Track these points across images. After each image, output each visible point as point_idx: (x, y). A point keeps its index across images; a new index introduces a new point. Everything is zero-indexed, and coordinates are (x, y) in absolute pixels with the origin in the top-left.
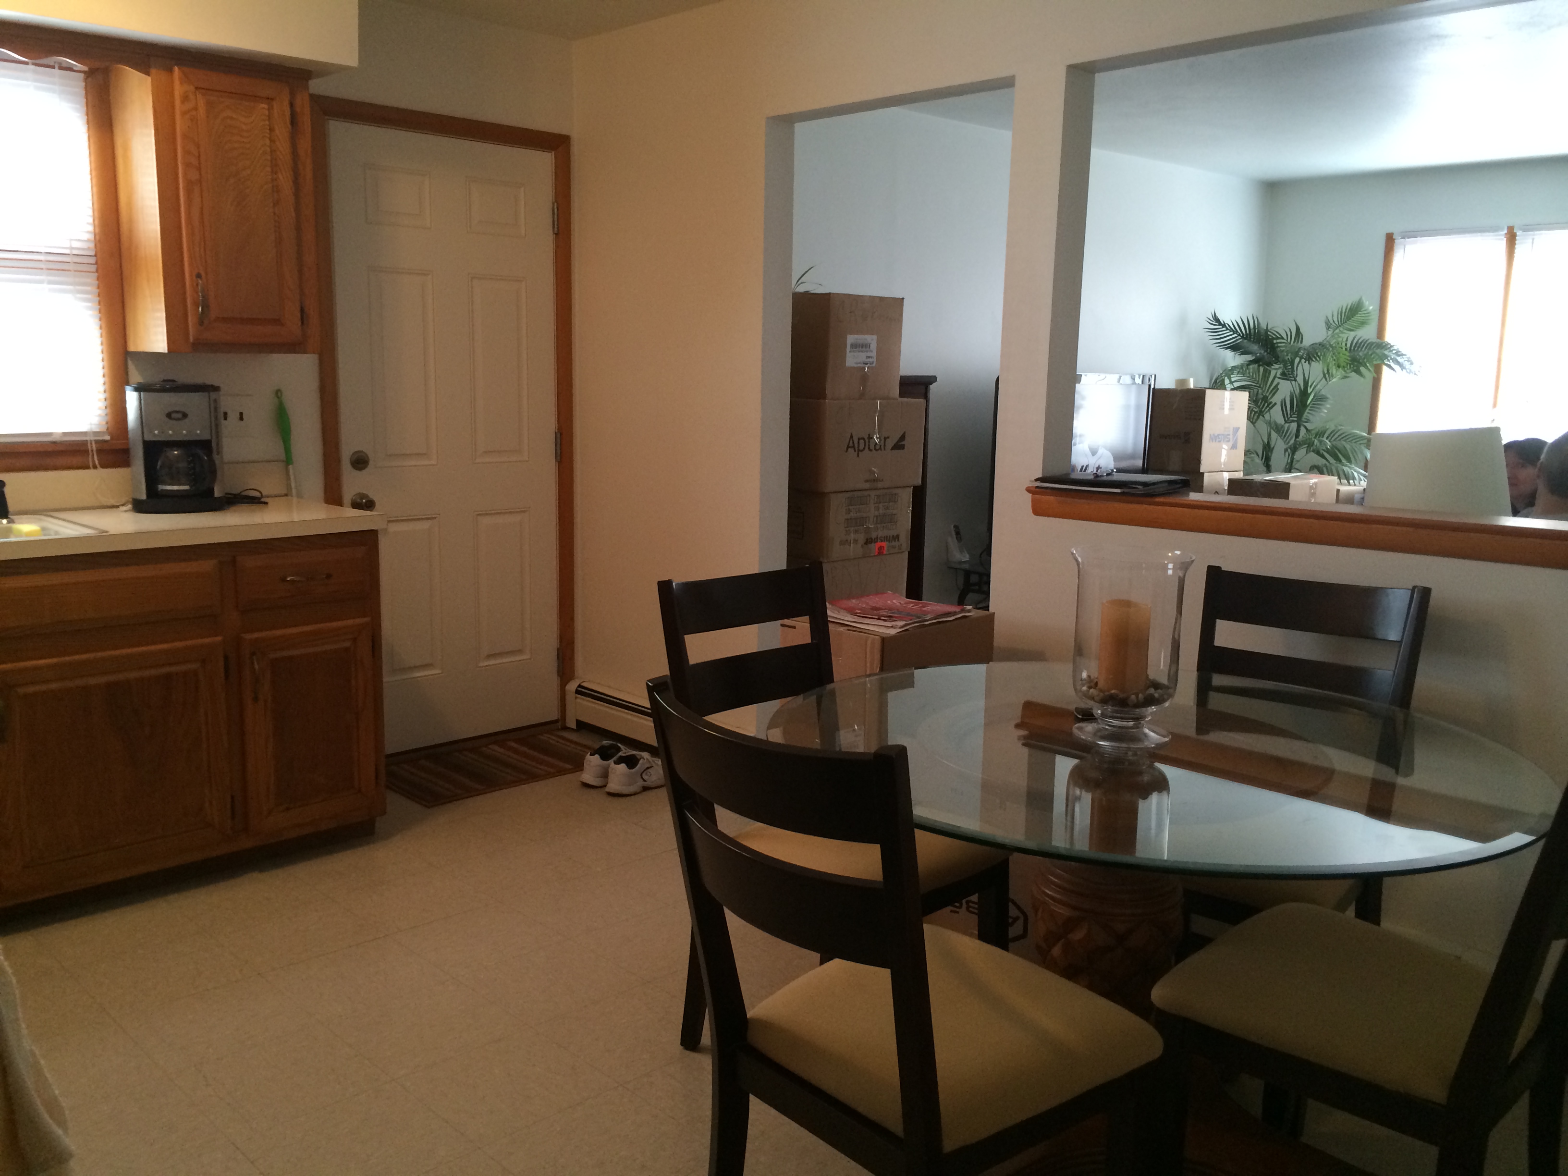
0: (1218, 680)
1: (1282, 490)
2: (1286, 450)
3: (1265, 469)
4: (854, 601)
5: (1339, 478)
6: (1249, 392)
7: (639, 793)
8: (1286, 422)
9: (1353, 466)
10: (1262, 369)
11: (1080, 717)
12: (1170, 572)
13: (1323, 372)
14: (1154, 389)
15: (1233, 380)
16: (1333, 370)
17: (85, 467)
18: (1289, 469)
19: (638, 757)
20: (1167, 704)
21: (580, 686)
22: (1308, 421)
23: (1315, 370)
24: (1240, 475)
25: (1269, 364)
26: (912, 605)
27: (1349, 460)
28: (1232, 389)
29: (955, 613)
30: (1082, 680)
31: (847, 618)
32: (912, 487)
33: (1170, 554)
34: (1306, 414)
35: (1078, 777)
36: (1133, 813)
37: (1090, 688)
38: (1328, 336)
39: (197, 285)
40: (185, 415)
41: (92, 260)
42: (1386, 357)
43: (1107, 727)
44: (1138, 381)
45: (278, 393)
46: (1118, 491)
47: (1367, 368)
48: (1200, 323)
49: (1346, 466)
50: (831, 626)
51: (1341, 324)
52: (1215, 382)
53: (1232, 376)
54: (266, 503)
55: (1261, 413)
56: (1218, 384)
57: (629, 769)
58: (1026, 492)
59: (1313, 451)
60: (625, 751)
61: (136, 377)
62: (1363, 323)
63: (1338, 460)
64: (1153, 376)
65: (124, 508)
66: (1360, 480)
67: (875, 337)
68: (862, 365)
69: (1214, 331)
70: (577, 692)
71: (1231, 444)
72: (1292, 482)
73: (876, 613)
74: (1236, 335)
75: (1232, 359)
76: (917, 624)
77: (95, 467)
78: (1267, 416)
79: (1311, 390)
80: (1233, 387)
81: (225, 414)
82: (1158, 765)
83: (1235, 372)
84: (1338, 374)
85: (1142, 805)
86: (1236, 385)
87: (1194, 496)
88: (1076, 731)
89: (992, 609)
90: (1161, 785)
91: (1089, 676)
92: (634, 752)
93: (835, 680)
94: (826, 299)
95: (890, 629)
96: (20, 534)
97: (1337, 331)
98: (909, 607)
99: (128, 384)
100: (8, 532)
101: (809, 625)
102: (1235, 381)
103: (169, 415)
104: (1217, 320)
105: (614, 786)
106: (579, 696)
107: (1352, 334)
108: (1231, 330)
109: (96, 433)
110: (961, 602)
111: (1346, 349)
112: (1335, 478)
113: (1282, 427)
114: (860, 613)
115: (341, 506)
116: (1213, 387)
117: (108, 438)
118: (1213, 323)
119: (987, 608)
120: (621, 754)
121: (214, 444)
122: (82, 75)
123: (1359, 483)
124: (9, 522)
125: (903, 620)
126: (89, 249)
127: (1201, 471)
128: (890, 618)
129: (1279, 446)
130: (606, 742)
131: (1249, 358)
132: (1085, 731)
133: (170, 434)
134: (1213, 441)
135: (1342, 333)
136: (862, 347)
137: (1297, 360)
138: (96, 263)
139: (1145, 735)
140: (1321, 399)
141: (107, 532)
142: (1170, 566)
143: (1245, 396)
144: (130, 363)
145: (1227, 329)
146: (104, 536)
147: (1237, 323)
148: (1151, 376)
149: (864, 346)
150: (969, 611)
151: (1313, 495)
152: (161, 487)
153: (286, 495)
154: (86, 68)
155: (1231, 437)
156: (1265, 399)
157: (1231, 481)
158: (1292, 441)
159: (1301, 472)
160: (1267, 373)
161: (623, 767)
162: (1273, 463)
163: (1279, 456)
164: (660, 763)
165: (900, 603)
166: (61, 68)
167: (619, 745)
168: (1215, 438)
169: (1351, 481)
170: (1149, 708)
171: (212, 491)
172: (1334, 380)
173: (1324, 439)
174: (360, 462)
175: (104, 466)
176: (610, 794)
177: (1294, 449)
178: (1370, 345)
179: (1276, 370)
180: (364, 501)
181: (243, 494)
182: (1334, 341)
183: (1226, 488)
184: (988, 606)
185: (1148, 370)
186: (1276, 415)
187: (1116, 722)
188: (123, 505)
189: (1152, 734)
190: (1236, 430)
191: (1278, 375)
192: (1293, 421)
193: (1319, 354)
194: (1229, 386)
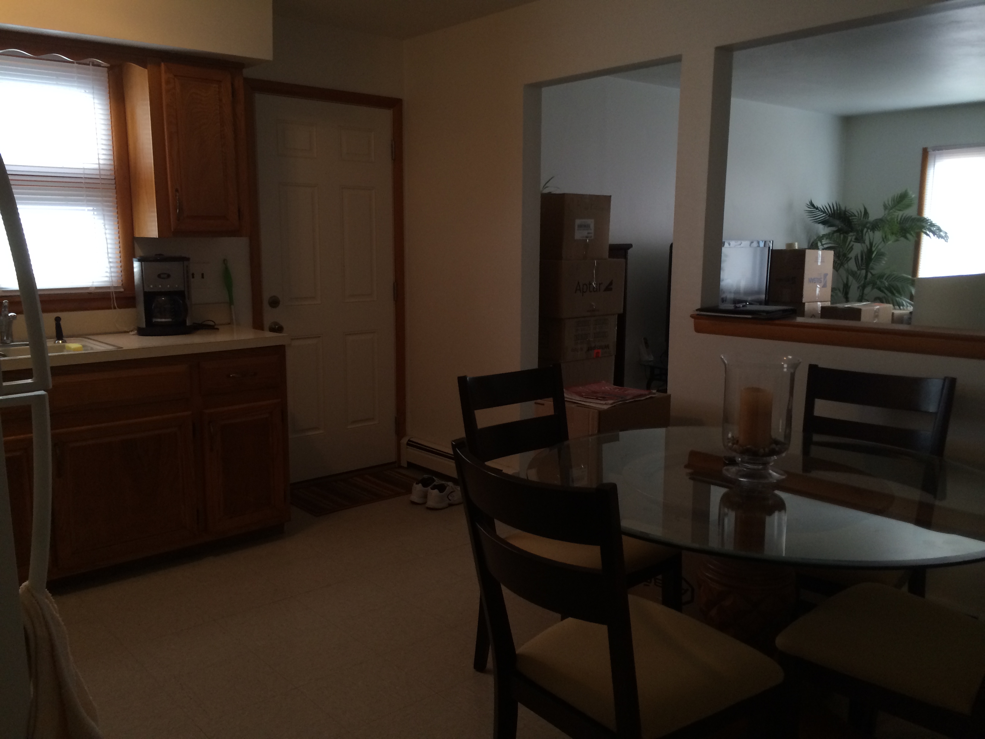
0: (816, 438)
1: (856, 314)
2: (858, 288)
3: (844, 300)
4: (581, 388)
5: (894, 305)
6: (834, 251)
7: (447, 508)
8: (858, 270)
9: (902, 297)
10: (842, 236)
11: (727, 462)
12: (785, 370)
13: (882, 238)
14: (772, 250)
15: (823, 243)
16: (889, 236)
17: (109, 308)
18: (860, 300)
19: (446, 485)
20: (784, 455)
21: (409, 441)
22: (872, 269)
23: (878, 236)
24: (828, 304)
25: (847, 233)
26: (617, 389)
27: (899, 293)
28: (823, 249)
29: (645, 395)
30: (728, 439)
31: (577, 398)
32: (617, 315)
33: (785, 358)
34: (871, 264)
35: (726, 501)
36: (762, 525)
37: (733, 444)
38: (885, 215)
39: (176, 196)
40: (169, 276)
41: (113, 182)
42: (924, 227)
43: (745, 469)
44: (762, 244)
45: (225, 261)
46: (750, 316)
47: (911, 234)
48: (801, 207)
49: (898, 297)
50: (567, 404)
51: (894, 206)
52: (812, 245)
53: (823, 241)
54: (218, 329)
55: (842, 264)
56: (814, 246)
57: (441, 493)
58: (691, 318)
59: (877, 288)
60: (437, 481)
61: (139, 252)
62: (909, 206)
63: (893, 294)
64: (771, 242)
65: (133, 333)
66: (907, 306)
67: (593, 220)
68: (585, 238)
69: (810, 212)
70: (408, 444)
71: (822, 284)
72: (863, 309)
73: (595, 395)
74: (825, 215)
75: (822, 230)
76: (621, 402)
77: (115, 308)
78: (846, 266)
79: (875, 249)
80: (823, 248)
81: (193, 275)
82: (777, 492)
83: (825, 238)
84: (892, 238)
85: (768, 519)
86: (825, 246)
87: (799, 320)
88: (724, 472)
89: (669, 392)
90: (780, 506)
91: (733, 437)
92: (443, 482)
93: (570, 437)
94: (562, 196)
95: (604, 406)
96: (70, 349)
97: (891, 211)
98: (616, 391)
99: (135, 257)
100: (62, 348)
101: (553, 403)
102: (824, 244)
103: (159, 276)
104: (812, 205)
105: (431, 503)
106: (408, 447)
107: (900, 213)
108: (822, 211)
109: (115, 287)
110: (648, 387)
111: (897, 223)
112: (891, 305)
113: (856, 273)
114: (585, 395)
115: (263, 330)
116: (809, 248)
117: (122, 290)
118: (810, 207)
119: (665, 391)
120: (435, 483)
121: (186, 293)
122: (107, 69)
123: (907, 308)
124: (62, 342)
125: (613, 400)
126: (111, 175)
127: (803, 302)
128: (604, 398)
129: (854, 286)
130: (426, 476)
131: (834, 229)
132: (731, 472)
133: (160, 287)
134: (810, 282)
135: (895, 212)
136: (586, 227)
137: (865, 230)
138: (115, 184)
139: (770, 474)
140: (881, 255)
141: (122, 348)
142: (785, 366)
143: (831, 253)
144: (136, 245)
145: (819, 211)
146: (120, 351)
147: (825, 206)
148: (770, 242)
149: (587, 227)
150: (654, 394)
151: (876, 317)
152: (154, 320)
153: (229, 324)
154: (108, 65)
155: (822, 280)
156: (845, 255)
157: (823, 308)
158: (862, 282)
159: (868, 302)
160: (845, 239)
161: (436, 491)
162: (850, 295)
163: (854, 291)
164: (459, 489)
165: (610, 389)
166: (94, 65)
167: (434, 477)
168: (813, 281)
169: (901, 307)
170: (772, 457)
171: (185, 321)
172: (890, 242)
173: (883, 280)
174: (274, 303)
175: (120, 307)
176: (429, 508)
177: (864, 287)
178: (913, 220)
179: (851, 237)
180: (277, 327)
181: (205, 323)
182: (890, 217)
183: (820, 312)
184: (667, 389)
185: (767, 238)
186: (852, 265)
187: (750, 466)
188: (132, 331)
189: (775, 474)
190: (826, 275)
191: (853, 240)
192: (863, 269)
193: (880, 226)
194: (820, 247)
